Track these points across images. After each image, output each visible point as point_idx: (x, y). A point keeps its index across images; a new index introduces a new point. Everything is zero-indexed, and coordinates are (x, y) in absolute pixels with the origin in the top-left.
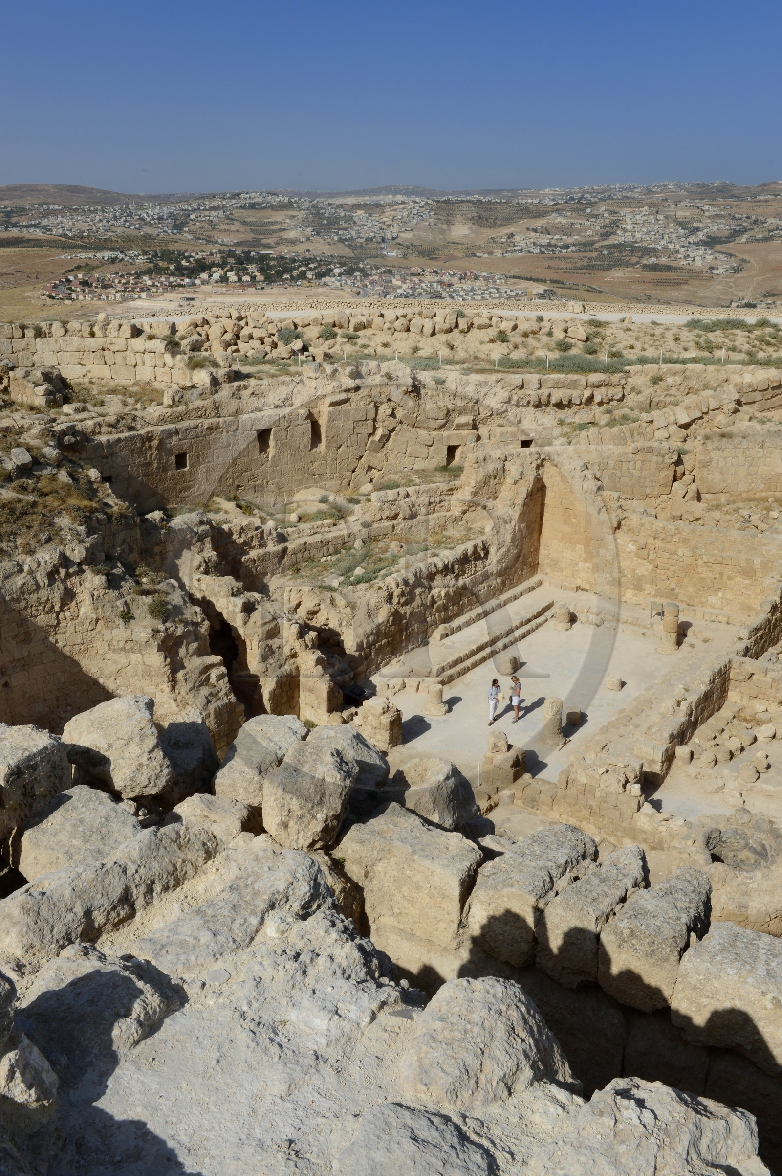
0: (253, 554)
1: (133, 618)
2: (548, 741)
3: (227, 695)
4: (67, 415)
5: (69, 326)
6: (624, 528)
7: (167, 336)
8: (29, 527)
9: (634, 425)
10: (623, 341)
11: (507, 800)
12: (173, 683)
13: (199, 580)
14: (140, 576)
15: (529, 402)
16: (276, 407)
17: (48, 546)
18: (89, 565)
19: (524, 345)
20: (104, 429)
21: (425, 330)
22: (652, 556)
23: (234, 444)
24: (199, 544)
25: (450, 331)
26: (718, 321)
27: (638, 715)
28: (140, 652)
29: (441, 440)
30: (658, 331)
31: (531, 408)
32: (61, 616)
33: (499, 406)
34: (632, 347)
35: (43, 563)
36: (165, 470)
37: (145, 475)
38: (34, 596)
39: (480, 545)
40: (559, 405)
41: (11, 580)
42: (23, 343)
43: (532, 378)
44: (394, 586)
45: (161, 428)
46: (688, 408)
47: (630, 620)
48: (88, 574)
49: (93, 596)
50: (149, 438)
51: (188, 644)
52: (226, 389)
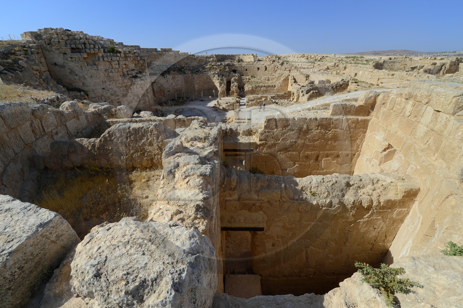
18: (217, 74)
23: (254, 69)
35: (213, 73)
36: (244, 71)
38: (211, 76)
41: (210, 73)
43: (300, 64)
45: (244, 65)
49: (216, 77)
52: (256, 62)
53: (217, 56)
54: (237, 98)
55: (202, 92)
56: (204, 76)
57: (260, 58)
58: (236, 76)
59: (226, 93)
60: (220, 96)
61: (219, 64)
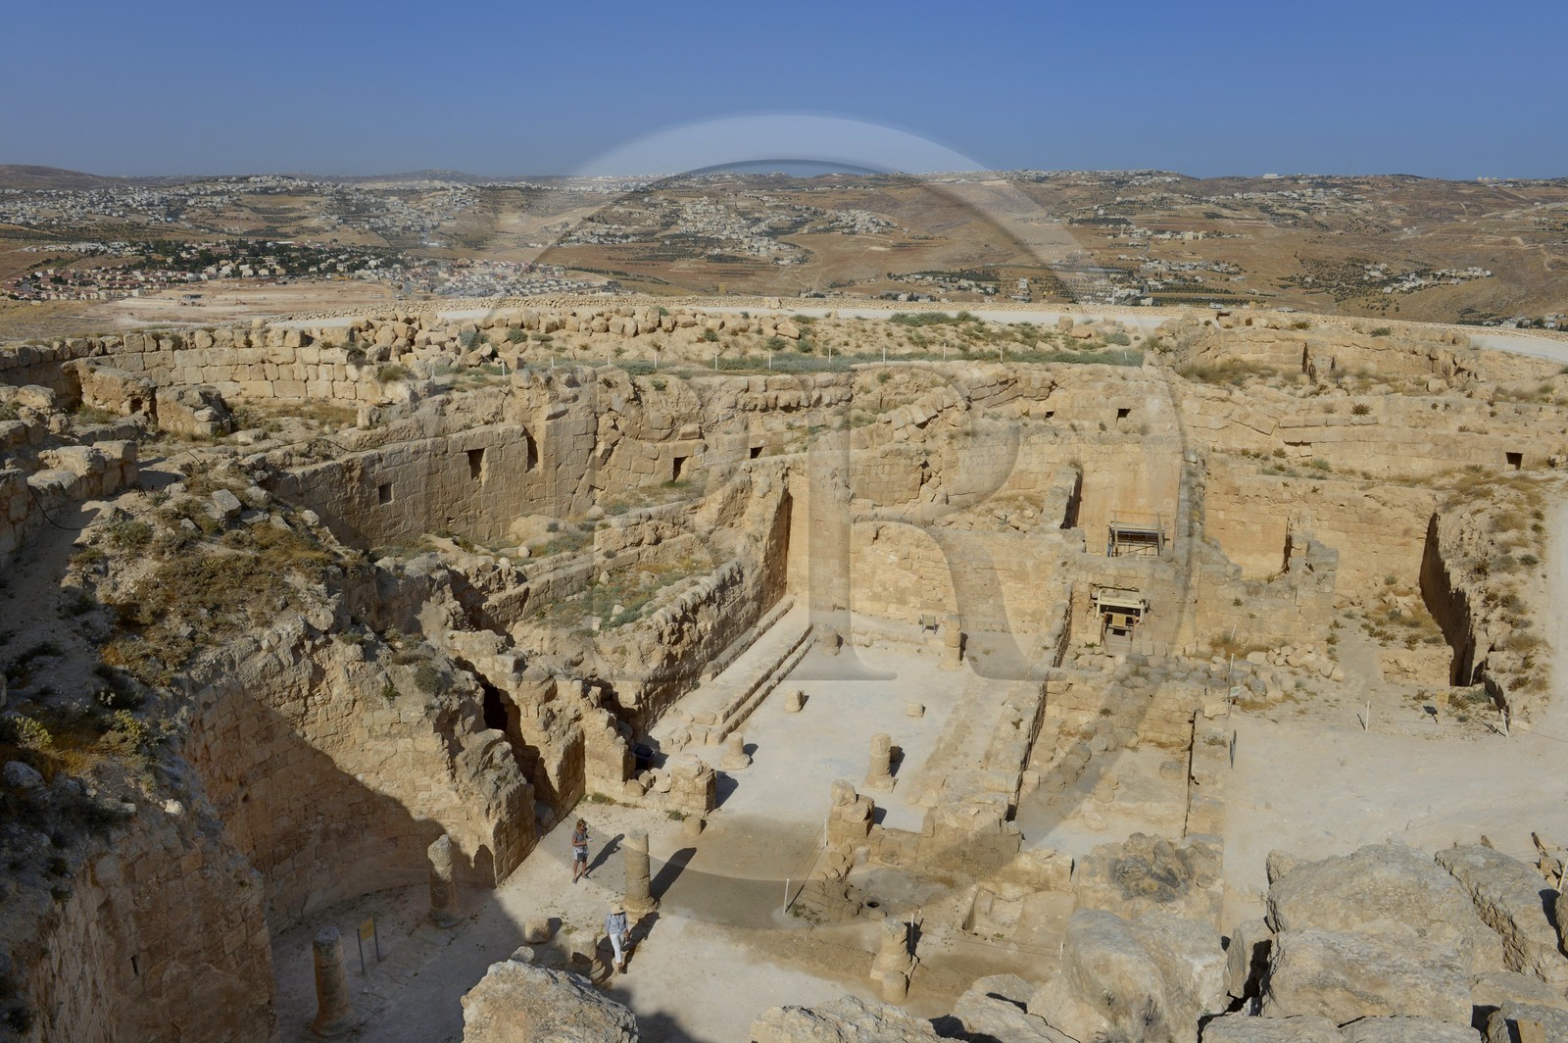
0: (493, 599)
1: (397, 694)
2: (878, 783)
3: (516, 776)
4: (246, 444)
5: (216, 334)
6: (881, 537)
7: (347, 344)
8: (259, 591)
9: (872, 426)
10: (837, 337)
11: (863, 858)
12: (453, 767)
13: (452, 638)
14: (391, 639)
15: (756, 406)
16: (487, 423)
17: (287, 614)
18: (337, 633)
19: (736, 344)
20: (296, 460)
21: (627, 330)
22: (916, 566)
23: (444, 470)
24: (439, 593)
25: (653, 330)
26: (922, 315)
27: (961, 742)
28: (410, 735)
29: (667, 451)
30: (868, 326)
31: (757, 412)
32: (309, 701)
33: (725, 411)
34: (846, 344)
35: (284, 636)
36: (368, 506)
37: (346, 513)
38: (278, 680)
39: (736, 568)
40: (787, 409)
41: (248, 661)
42: (158, 356)
43: (759, 380)
44: (663, 623)
45: (363, 455)
46: (923, 406)
47: (901, 637)
48: (338, 644)
49: (348, 671)
50: (349, 467)
51: (463, 719)
52: (428, 404)
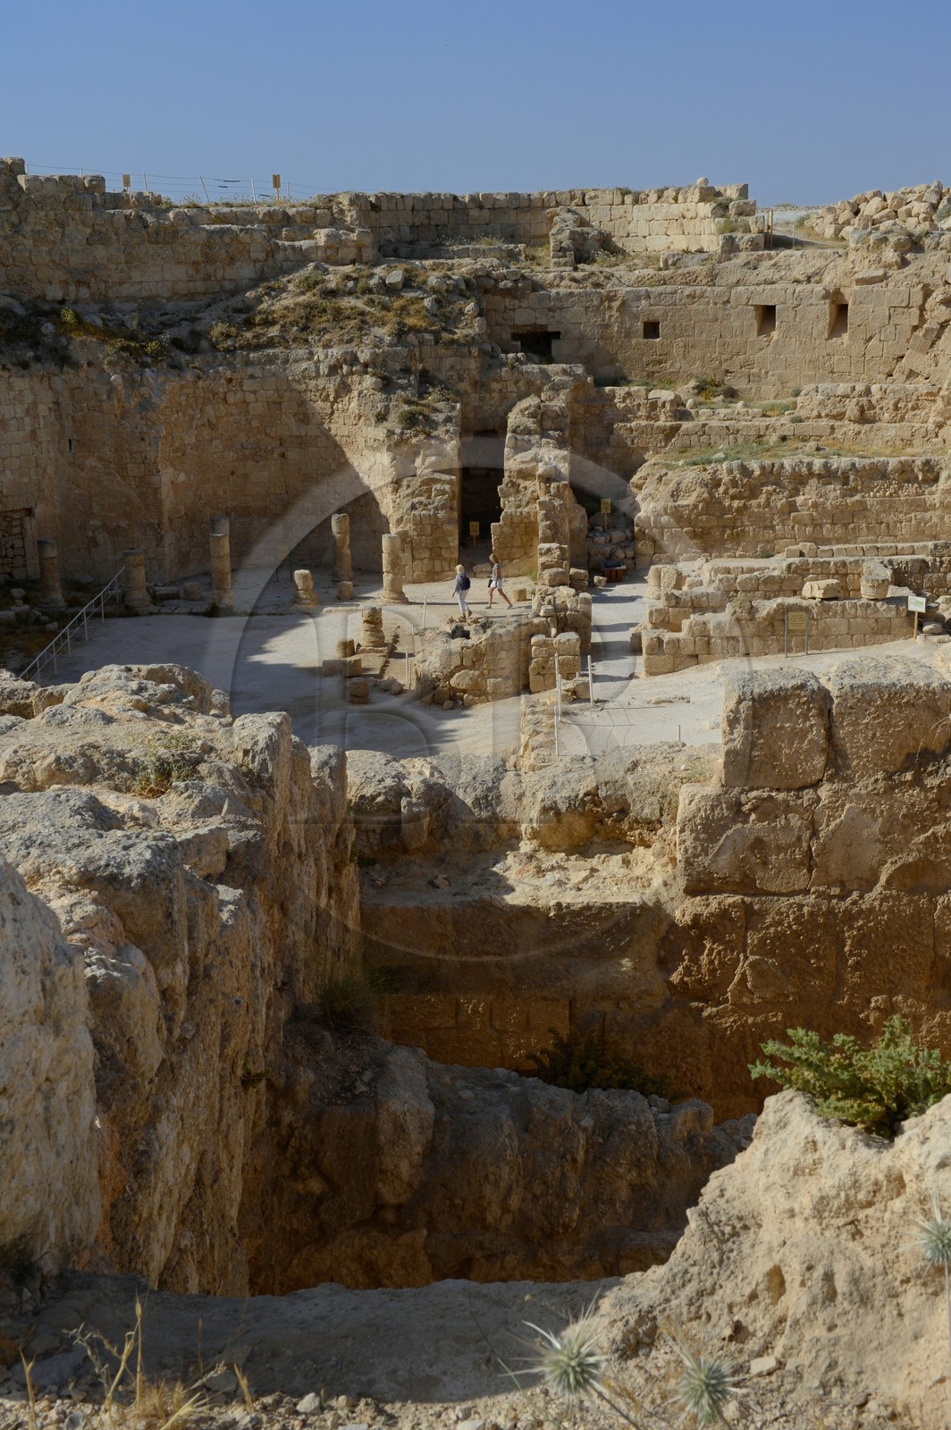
0: (634, 423)
1: (384, 419)
12: (397, 485)
16: (794, 282)
17: (345, 345)
18: (371, 367)
23: (724, 320)
28: (381, 451)
32: (335, 407)
35: (332, 357)
37: (602, 338)
39: (919, 463)
41: (298, 363)
42: (621, 210)
45: (632, 289)
48: (368, 375)
50: (611, 298)
52: (743, 257)
53: (375, 207)
54: (556, 582)
55: (223, 530)
56: (248, 385)
57: (782, 221)
58: (556, 388)
59: (454, 541)
60: (395, 564)
61: (396, 277)
